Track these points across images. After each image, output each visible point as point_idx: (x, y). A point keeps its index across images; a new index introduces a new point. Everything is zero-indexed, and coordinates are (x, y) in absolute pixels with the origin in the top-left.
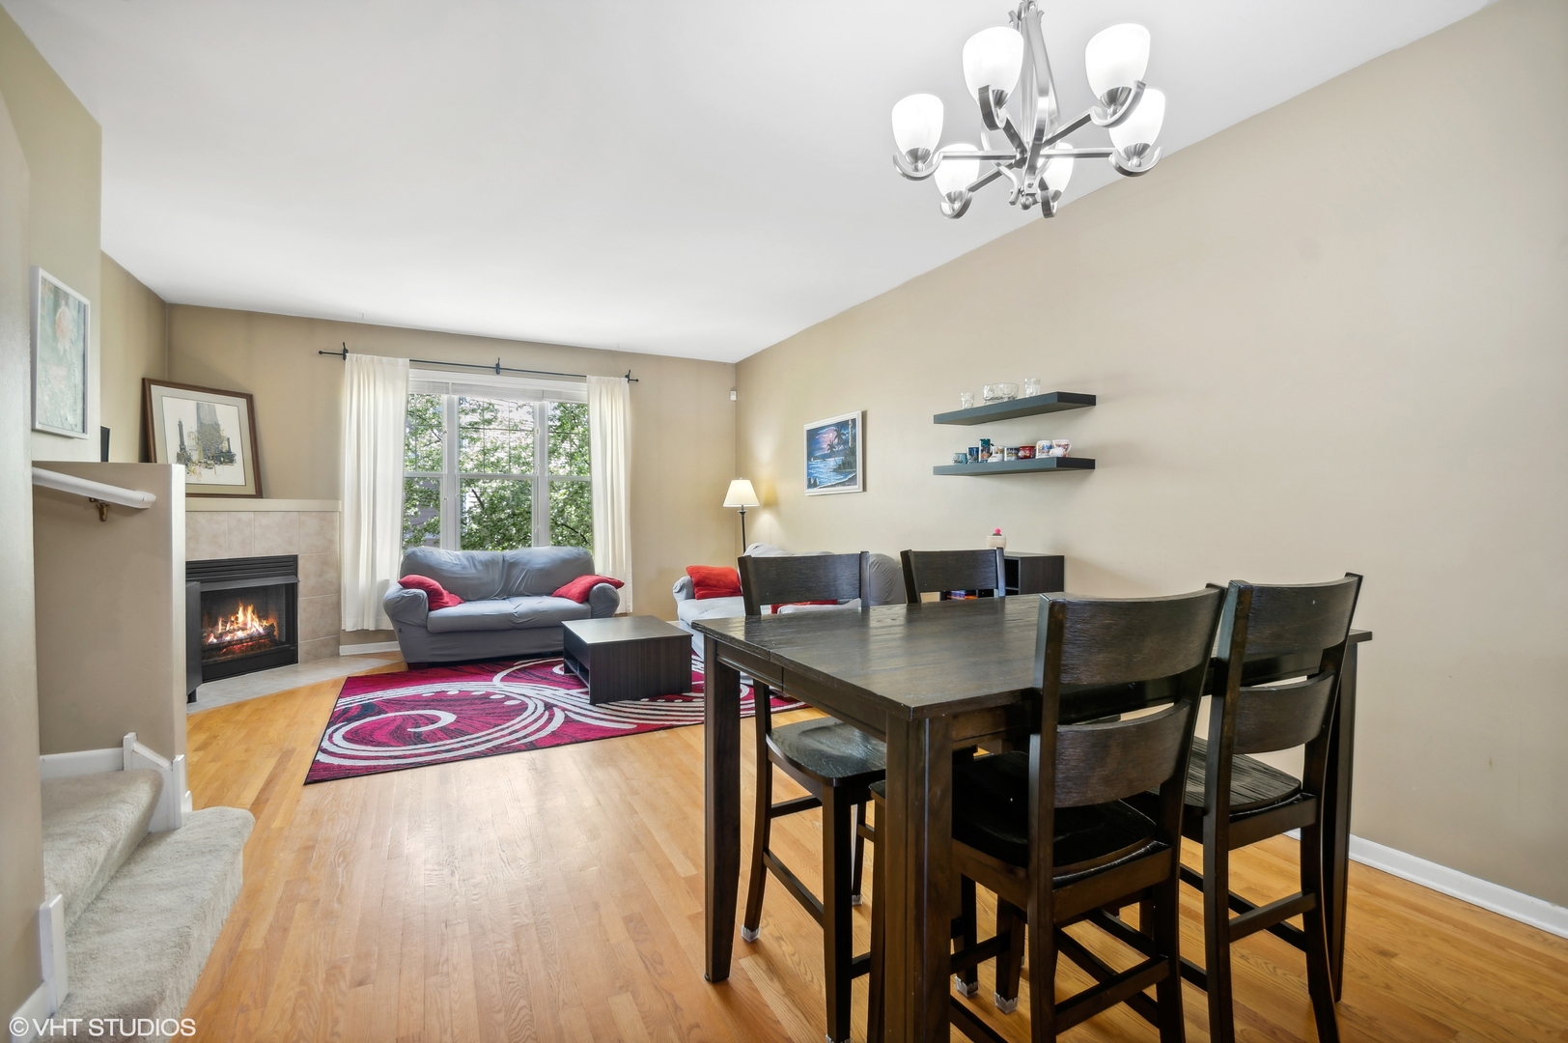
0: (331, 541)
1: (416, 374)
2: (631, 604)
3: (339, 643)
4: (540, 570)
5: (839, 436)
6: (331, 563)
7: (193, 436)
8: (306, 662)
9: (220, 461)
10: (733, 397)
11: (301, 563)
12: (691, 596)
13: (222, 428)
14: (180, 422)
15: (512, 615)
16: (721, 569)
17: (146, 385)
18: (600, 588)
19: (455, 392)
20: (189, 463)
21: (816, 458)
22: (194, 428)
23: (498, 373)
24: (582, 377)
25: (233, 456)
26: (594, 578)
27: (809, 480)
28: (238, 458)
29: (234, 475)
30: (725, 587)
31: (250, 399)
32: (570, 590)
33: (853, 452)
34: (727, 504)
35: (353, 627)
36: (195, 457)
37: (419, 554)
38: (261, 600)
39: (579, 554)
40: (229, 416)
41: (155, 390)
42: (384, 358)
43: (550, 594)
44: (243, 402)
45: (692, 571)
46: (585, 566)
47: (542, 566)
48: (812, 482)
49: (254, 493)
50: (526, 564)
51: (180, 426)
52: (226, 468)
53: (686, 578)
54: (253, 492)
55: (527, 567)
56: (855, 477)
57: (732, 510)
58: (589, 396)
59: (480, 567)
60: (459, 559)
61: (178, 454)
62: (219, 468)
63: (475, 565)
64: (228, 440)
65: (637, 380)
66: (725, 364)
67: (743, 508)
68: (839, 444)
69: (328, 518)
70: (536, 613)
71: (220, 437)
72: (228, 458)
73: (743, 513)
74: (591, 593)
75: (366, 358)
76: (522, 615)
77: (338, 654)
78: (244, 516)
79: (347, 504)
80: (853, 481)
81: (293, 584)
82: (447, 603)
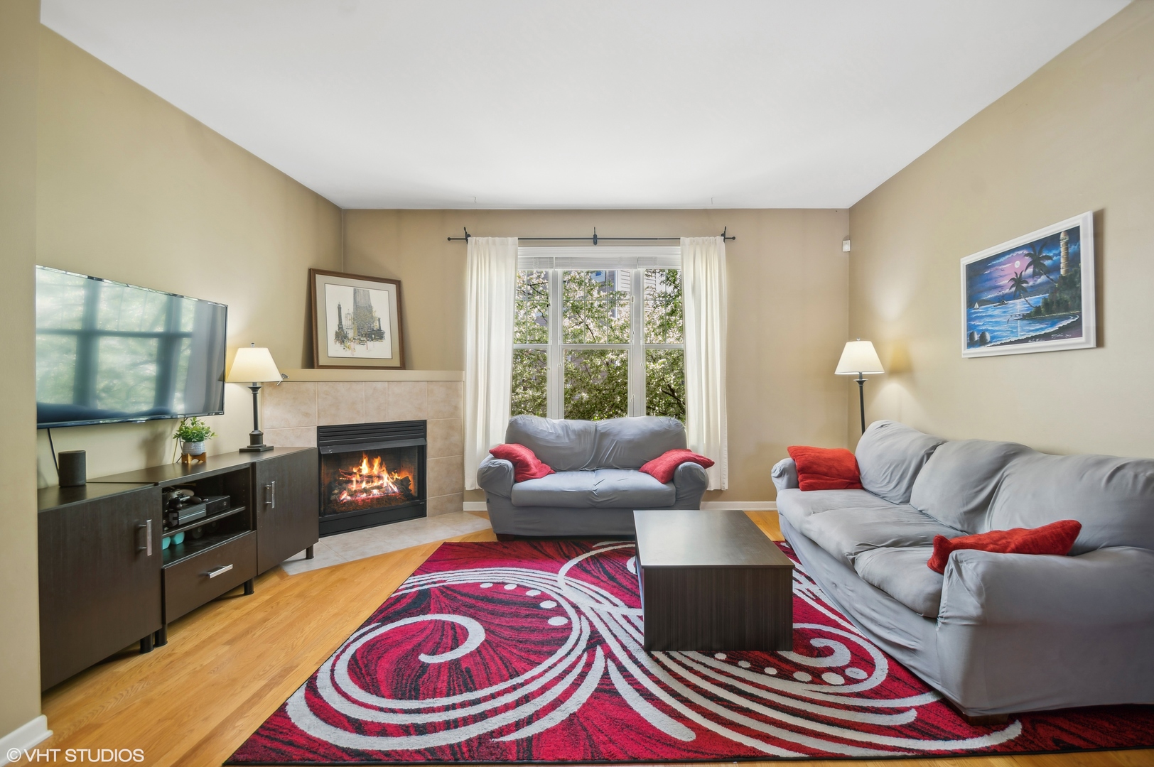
0: (456, 408)
1: (525, 252)
2: (726, 481)
3: (462, 500)
4: (630, 442)
5: (1036, 262)
6: (455, 427)
7: (349, 317)
8: (433, 515)
9: (372, 337)
10: (847, 248)
11: (429, 427)
12: (793, 485)
13: (374, 310)
14: (339, 305)
15: (591, 492)
16: (832, 451)
17: (312, 273)
18: (685, 468)
19: (558, 266)
20: (345, 340)
21: (983, 303)
22: (351, 310)
23: (595, 243)
24: (675, 240)
25: (383, 333)
26: (683, 454)
27: (971, 336)
28: (387, 336)
29: (383, 349)
30: (839, 476)
31: (398, 283)
32: (655, 467)
33: (1072, 282)
34: (841, 370)
35: (471, 486)
36: (351, 334)
37: (520, 422)
38: (393, 460)
39: (670, 426)
40: (381, 300)
41: (319, 278)
42: (497, 239)
43: (638, 468)
44: (393, 287)
45: (795, 452)
46: (677, 440)
47: (632, 438)
48: (977, 337)
49: (399, 366)
50: (615, 435)
51: (339, 308)
52: (377, 344)
53: (786, 461)
54: (397, 364)
55: (617, 438)
56: (1079, 323)
57: (848, 379)
58: (682, 259)
59: (573, 437)
60: (554, 427)
61: (336, 332)
62: (370, 344)
63: (568, 435)
64: (379, 320)
65: (734, 238)
66: (836, 210)
67: (861, 376)
68: (1035, 275)
69: (453, 385)
70: (616, 492)
71: (372, 317)
72: (378, 335)
73: (861, 383)
74: (676, 473)
75: (482, 240)
76: (602, 494)
77: (461, 509)
78: (379, 385)
79: (468, 375)
80: (1074, 329)
81: (423, 446)
82: (534, 474)
